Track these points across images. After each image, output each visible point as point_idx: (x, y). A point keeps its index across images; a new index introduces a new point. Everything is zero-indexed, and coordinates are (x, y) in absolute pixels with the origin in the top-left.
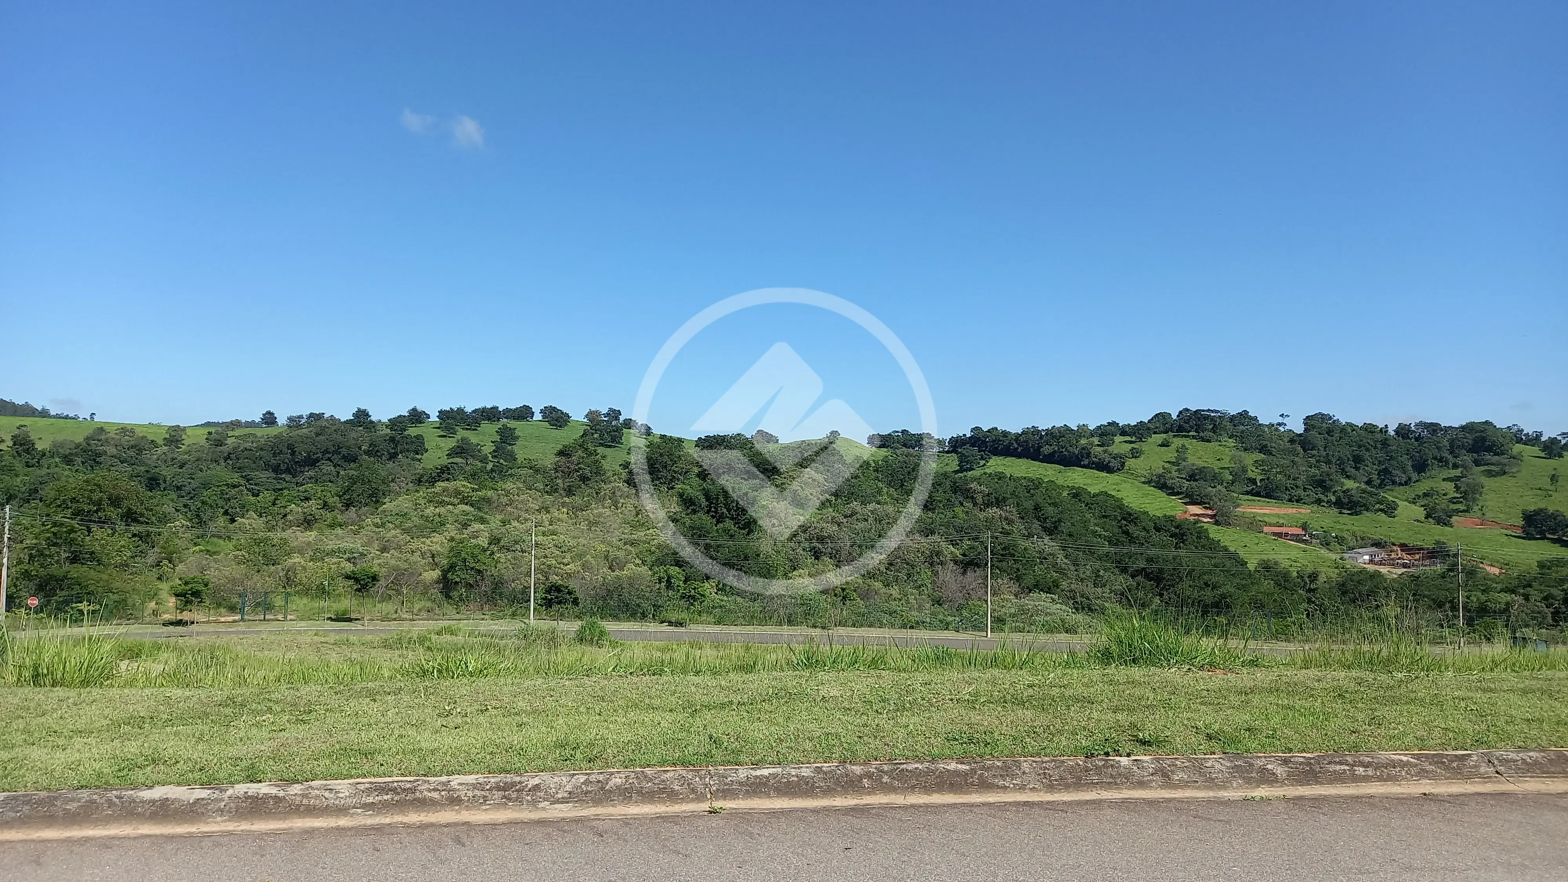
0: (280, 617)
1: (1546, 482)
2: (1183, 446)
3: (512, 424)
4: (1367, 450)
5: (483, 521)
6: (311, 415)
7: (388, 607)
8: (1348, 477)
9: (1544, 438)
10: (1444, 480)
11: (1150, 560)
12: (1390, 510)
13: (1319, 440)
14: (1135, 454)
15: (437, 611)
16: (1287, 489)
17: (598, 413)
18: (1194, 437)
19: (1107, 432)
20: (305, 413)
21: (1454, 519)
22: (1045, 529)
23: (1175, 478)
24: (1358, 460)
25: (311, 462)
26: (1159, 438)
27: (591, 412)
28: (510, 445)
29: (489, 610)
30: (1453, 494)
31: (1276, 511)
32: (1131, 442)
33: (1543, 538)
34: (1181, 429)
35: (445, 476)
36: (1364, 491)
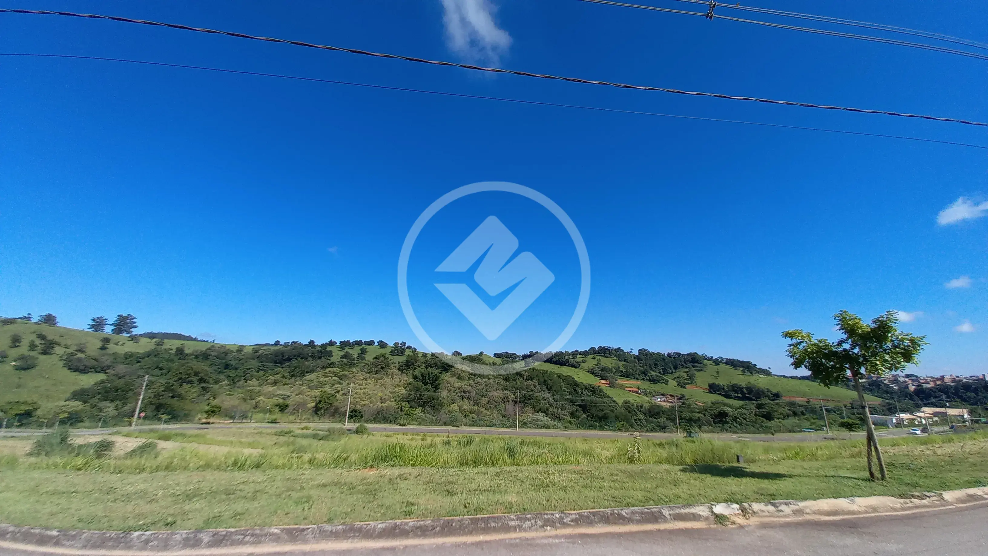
0: (249, 421)
1: (715, 374)
2: (599, 359)
3: (367, 347)
4: (659, 361)
5: (340, 383)
6: (293, 342)
7: (292, 418)
8: (653, 371)
9: (714, 358)
10: (684, 372)
11: (582, 400)
12: (666, 382)
13: (642, 357)
14: (584, 362)
15: (311, 419)
16: (633, 375)
17: (398, 343)
18: (603, 356)
19: (575, 354)
20: (291, 341)
21: (687, 386)
22: (547, 388)
23: (597, 370)
24: (656, 365)
25: (289, 360)
26: (592, 356)
27: (396, 343)
28: (364, 354)
29: (332, 419)
30: (686, 377)
31: (631, 383)
32: (582, 357)
33: (715, 393)
34: (599, 353)
35: (332, 366)
36: (658, 376)
